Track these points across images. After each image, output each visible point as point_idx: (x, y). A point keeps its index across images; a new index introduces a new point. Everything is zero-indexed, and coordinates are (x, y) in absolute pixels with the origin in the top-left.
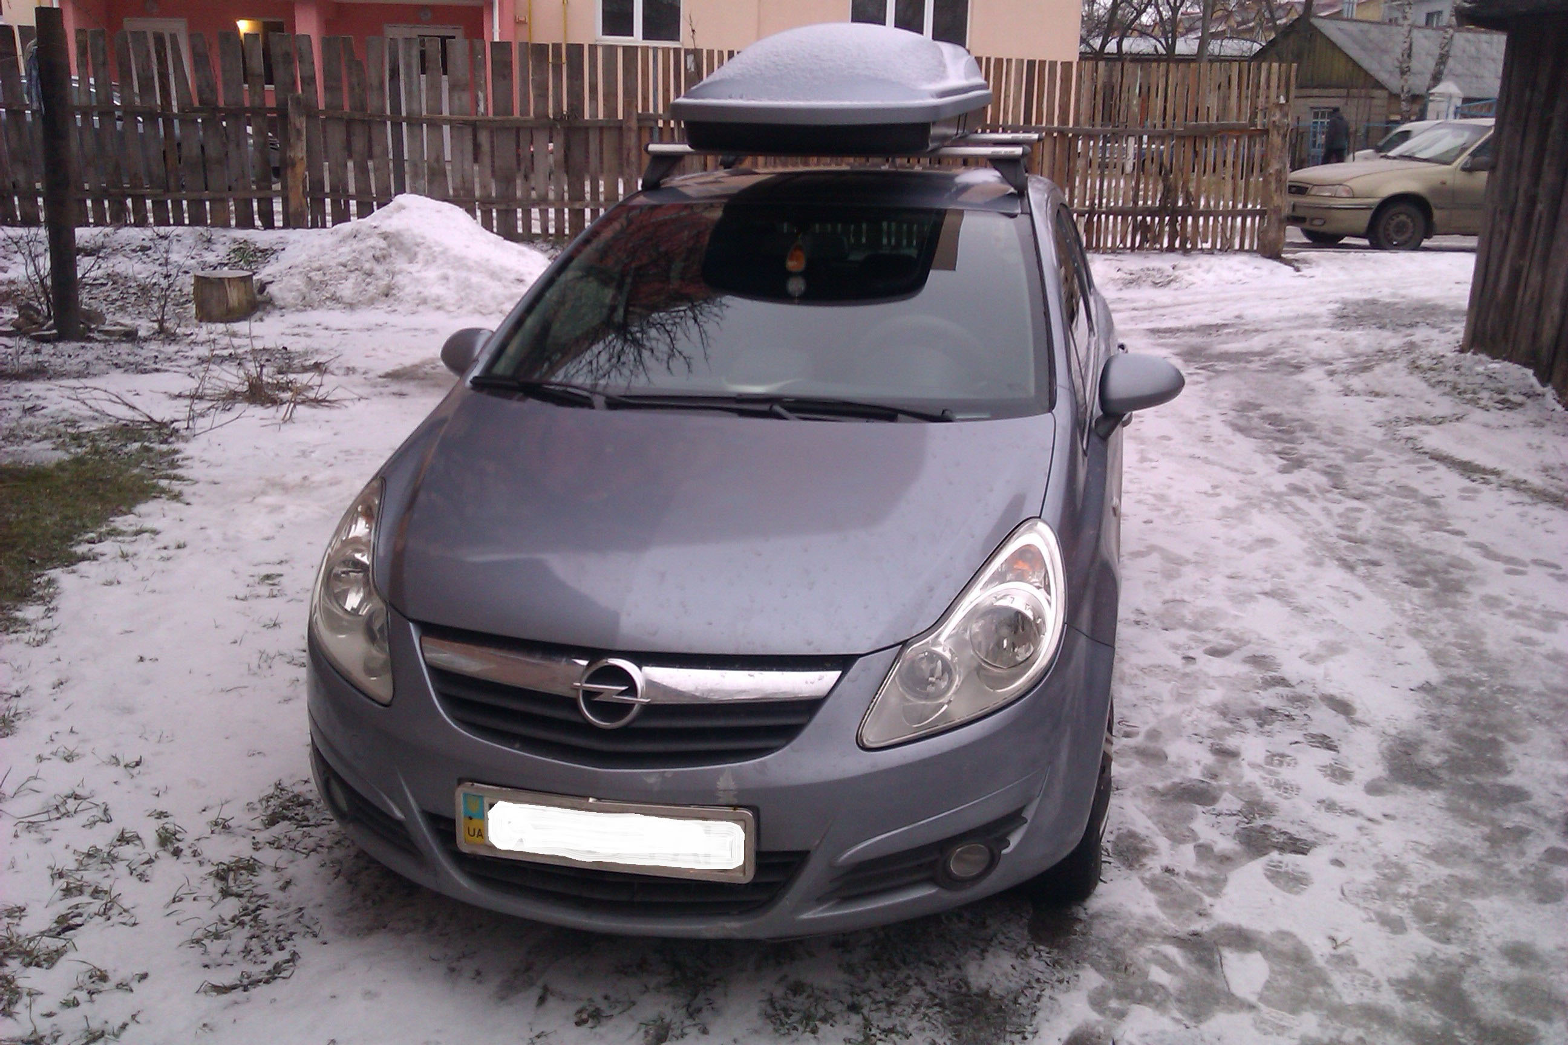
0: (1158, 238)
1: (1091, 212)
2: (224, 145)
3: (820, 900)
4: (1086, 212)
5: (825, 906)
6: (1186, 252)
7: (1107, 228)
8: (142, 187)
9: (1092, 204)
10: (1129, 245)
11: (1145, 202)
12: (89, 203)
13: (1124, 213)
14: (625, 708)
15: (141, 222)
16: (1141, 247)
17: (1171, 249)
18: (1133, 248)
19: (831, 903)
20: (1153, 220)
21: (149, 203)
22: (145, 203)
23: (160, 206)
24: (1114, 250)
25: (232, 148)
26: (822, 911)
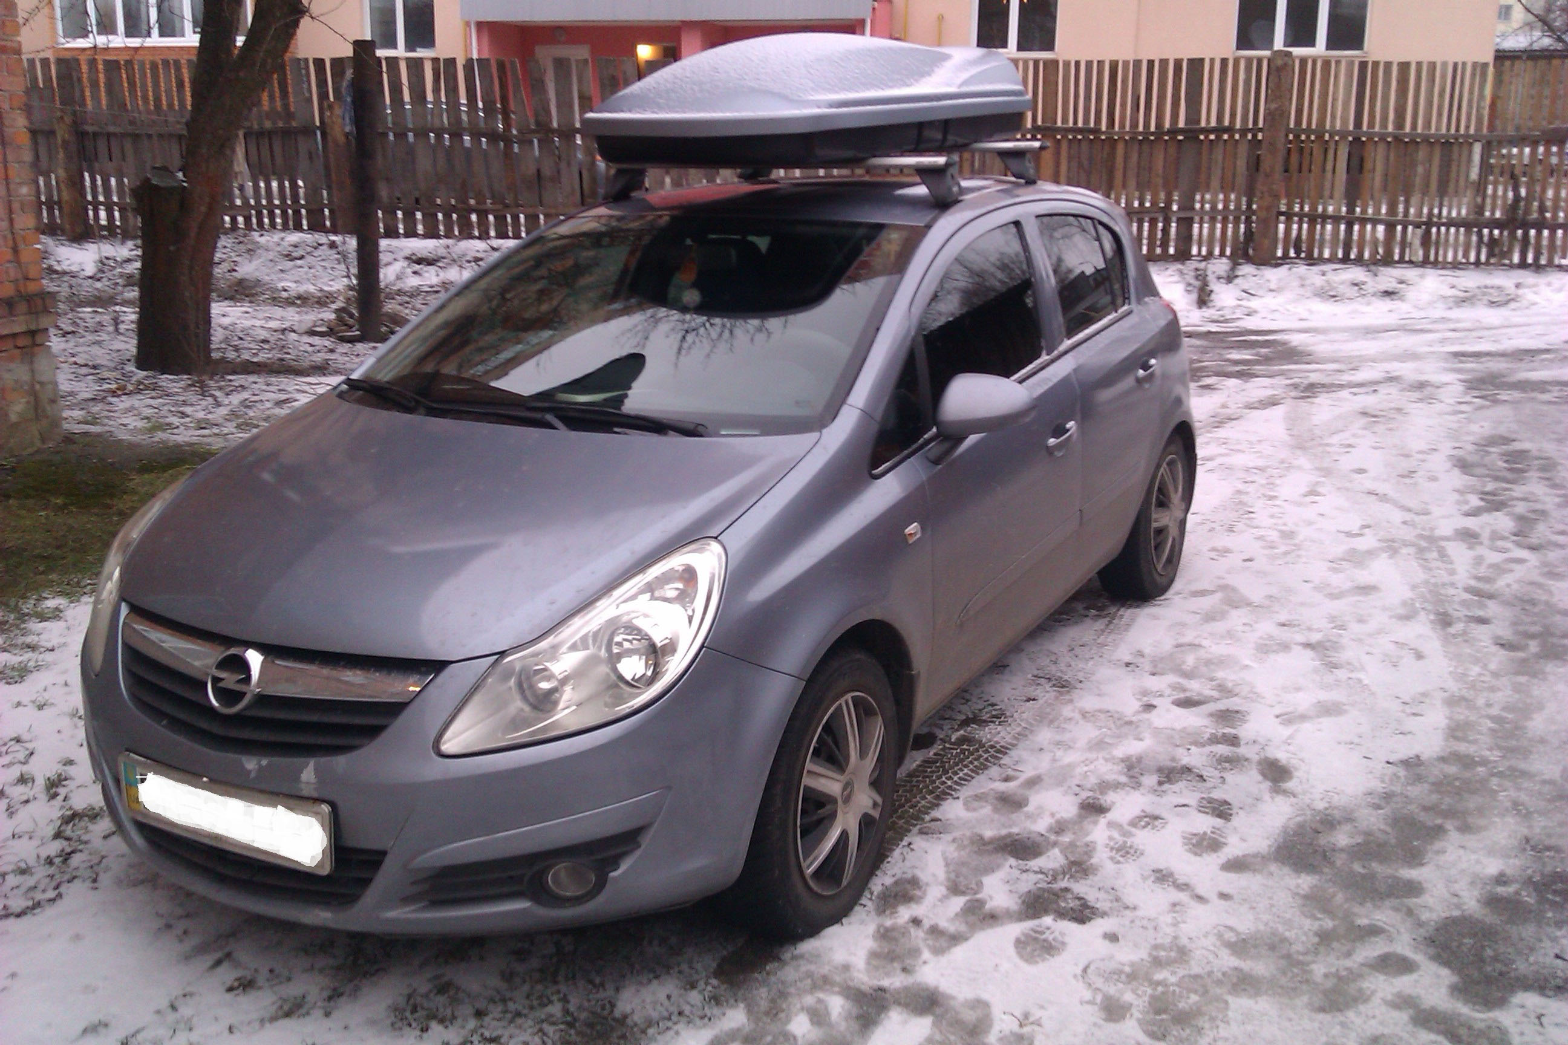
0: (1508, 254)
1: (1429, 224)
2: (557, 164)
3: (406, 900)
4: (1424, 223)
5: (412, 908)
6: (1537, 267)
7: (1447, 240)
8: (485, 203)
9: (1430, 214)
10: (1472, 259)
11: (1493, 213)
12: (440, 216)
13: (1467, 225)
14: (240, 696)
15: (484, 236)
16: (1487, 263)
17: (1523, 265)
18: (1477, 263)
19: (421, 905)
20: (1501, 233)
21: (491, 218)
22: (487, 218)
23: (500, 220)
24: (1456, 266)
25: (563, 165)
26: (409, 912)
